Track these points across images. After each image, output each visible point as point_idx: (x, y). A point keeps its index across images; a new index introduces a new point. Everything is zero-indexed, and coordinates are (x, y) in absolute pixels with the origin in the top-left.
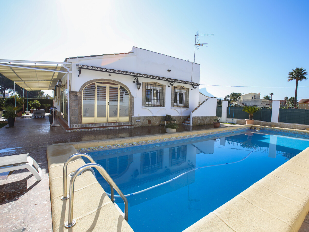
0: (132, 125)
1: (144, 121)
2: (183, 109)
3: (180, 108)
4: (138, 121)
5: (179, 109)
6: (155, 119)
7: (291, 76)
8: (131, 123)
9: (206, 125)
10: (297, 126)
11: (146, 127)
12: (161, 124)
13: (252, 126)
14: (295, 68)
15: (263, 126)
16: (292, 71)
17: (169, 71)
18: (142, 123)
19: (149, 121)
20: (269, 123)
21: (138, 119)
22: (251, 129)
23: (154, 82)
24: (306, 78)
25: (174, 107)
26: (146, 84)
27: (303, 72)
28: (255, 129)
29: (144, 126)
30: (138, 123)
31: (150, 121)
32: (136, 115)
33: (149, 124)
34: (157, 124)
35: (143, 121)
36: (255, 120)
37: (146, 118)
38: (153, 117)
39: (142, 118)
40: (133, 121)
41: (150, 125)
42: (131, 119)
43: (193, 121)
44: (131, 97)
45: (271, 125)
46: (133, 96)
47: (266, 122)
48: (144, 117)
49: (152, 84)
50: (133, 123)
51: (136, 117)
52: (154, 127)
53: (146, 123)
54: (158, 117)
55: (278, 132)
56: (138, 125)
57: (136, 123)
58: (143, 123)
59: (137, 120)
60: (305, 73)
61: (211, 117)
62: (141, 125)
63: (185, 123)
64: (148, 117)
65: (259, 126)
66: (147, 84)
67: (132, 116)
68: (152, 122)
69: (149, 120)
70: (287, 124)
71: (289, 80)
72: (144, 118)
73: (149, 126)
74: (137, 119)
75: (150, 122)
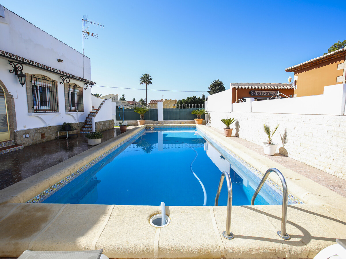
0: (16, 145)
1: (36, 135)
2: (79, 114)
3: (76, 112)
4: (26, 137)
5: (75, 114)
6: (49, 130)
7: (142, 80)
8: (15, 142)
9: (107, 130)
10: (176, 121)
11: (39, 143)
12: (58, 137)
13: (147, 126)
14: (144, 74)
15: (156, 125)
16: (143, 76)
17: (60, 61)
20: (156, 121)
21: (26, 133)
22: (147, 128)
23: (42, 75)
24: (152, 83)
25: (69, 112)
26: (31, 77)
27: (150, 78)
28: (150, 128)
29: (36, 144)
30: (27, 141)
32: (20, 127)
33: (42, 139)
34: (53, 137)
35: (34, 135)
36: (146, 120)
37: (37, 130)
38: (46, 127)
39: (31, 131)
40: (18, 138)
41: (44, 140)
42: (14, 135)
43: (96, 127)
44: (8, 97)
45: (158, 123)
46: (12, 96)
47: (154, 121)
48: (35, 129)
49: (40, 77)
50: (19, 142)
51: (22, 131)
52: (49, 142)
53: (38, 138)
54: (53, 126)
55: (167, 128)
56: (27, 143)
57: (24, 140)
58: (34, 139)
59: (24, 136)
60: (151, 79)
62: (31, 142)
63: (82, 131)
64: (40, 128)
65: (153, 125)
66: (33, 77)
67: (15, 131)
68: (46, 135)
69: (43, 133)
70: (169, 121)
71: (141, 84)
72: (35, 131)
73: (43, 142)
74: (24, 134)
75: (43, 136)
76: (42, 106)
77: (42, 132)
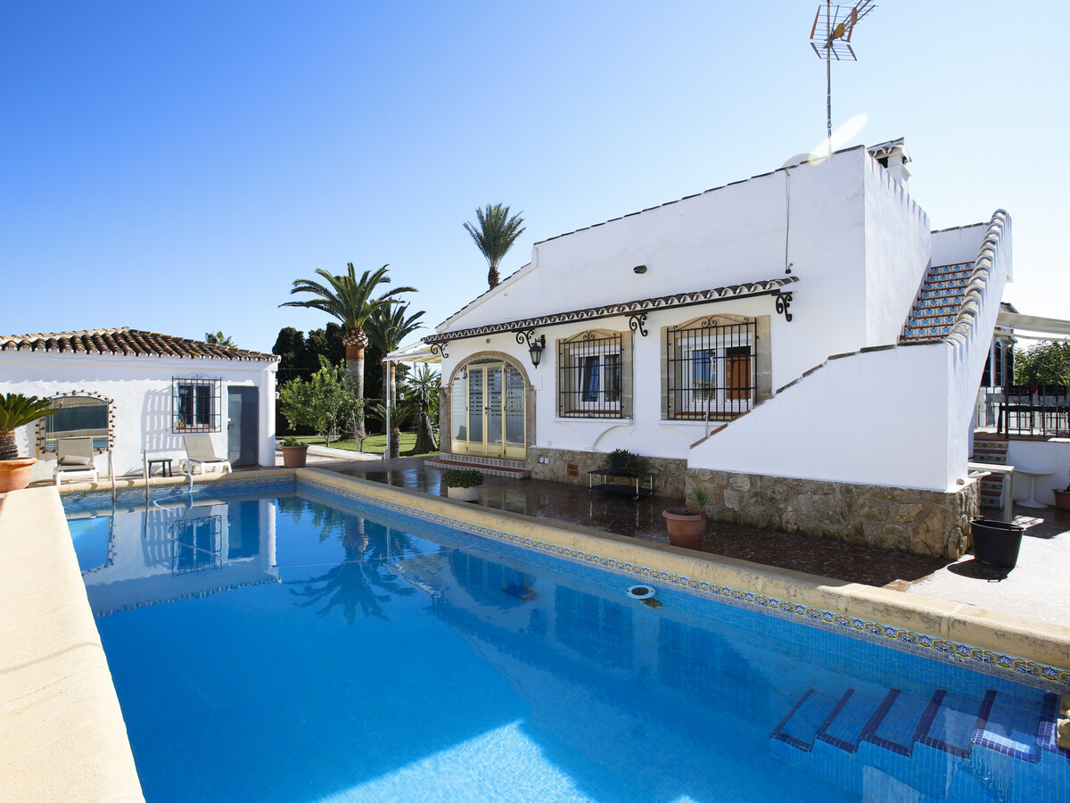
1: (558, 463)
4: (544, 463)
6: (589, 462)
11: (563, 483)
17: (640, 270)
18: (553, 470)
19: (570, 466)
21: (543, 455)
23: (584, 332)
29: (558, 481)
30: (543, 469)
31: (576, 467)
32: (540, 441)
33: (571, 477)
35: (555, 464)
37: (562, 453)
38: (583, 453)
39: (552, 454)
41: (576, 481)
42: (529, 453)
44: (528, 389)
46: (532, 387)
48: (560, 449)
49: (580, 339)
52: (585, 489)
53: (562, 472)
54: (599, 456)
56: (543, 475)
58: (555, 471)
59: (542, 460)
61: (848, 489)
62: (549, 476)
64: (569, 452)
67: (533, 446)
68: (580, 470)
69: (572, 463)
72: (559, 455)
73: (571, 485)
74: (540, 456)
75: (573, 470)
76: (607, 403)
77: (572, 461)
